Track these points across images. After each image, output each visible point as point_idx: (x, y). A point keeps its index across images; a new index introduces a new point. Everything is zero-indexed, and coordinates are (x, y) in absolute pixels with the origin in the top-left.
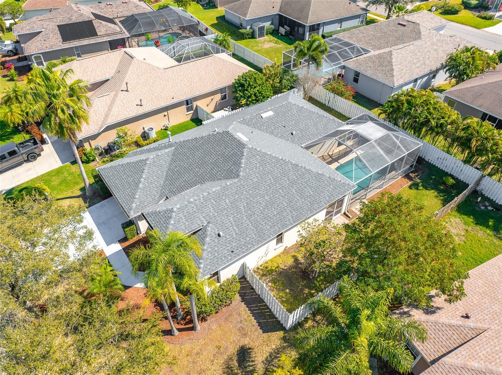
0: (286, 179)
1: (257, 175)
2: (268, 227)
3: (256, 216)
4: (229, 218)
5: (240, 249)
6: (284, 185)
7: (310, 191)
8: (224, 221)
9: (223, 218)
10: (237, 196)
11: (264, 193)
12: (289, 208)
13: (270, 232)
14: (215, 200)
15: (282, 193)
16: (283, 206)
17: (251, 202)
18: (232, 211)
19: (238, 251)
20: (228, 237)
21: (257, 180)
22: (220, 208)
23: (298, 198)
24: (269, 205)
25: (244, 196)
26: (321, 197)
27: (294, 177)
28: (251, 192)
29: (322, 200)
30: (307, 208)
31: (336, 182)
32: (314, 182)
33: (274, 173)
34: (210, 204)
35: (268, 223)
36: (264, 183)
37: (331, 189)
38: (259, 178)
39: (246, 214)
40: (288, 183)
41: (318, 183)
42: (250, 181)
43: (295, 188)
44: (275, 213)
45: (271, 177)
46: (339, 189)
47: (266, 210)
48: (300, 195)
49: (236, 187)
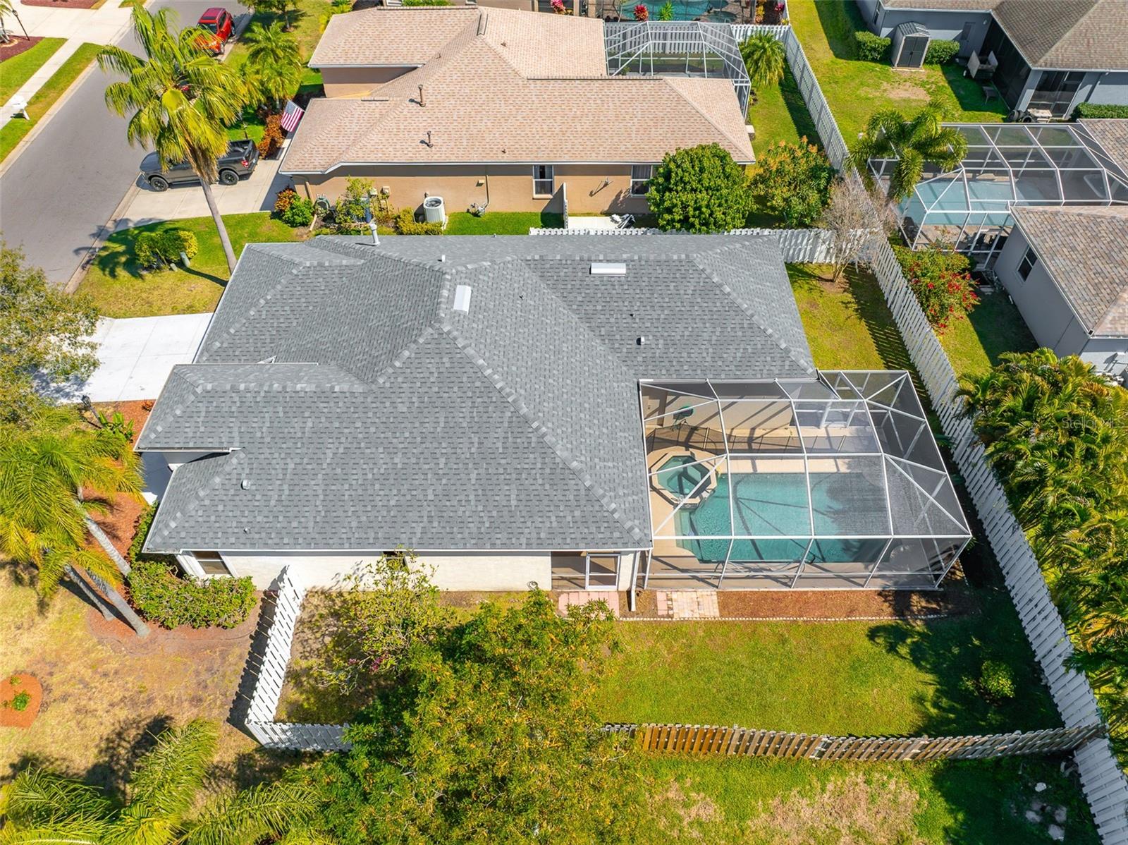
0: (476, 440)
1: (414, 399)
2: (354, 524)
3: (347, 487)
4: (289, 461)
5: (263, 535)
6: (459, 451)
7: (513, 497)
8: (274, 461)
9: (276, 455)
10: (337, 425)
11: (402, 446)
12: (432, 508)
13: (350, 535)
14: (287, 410)
15: (441, 466)
16: (421, 497)
17: (358, 451)
18: (305, 450)
19: (257, 536)
20: (258, 497)
21: (405, 410)
22: (286, 430)
23: (472, 497)
24: (392, 476)
25: (352, 430)
26: (529, 524)
27: (499, 445)
28: (373, 430)
29: (527, 531)
30: (474, 530)
31: (597, 508)
32: (540, 481)
33: (456, 414)
34: (271, 414)
35: (360, 513)
36: (417, 424)
37: (569, 519)
38: (413, 409)
39: (328, 471)
40: (473, 450)
41: (547, 487)
42: (388, 404)
43: (482, 471)
44: (392, 503)
45: (442, 420)
46: (593, 529)
47: (377, 486)
48: (480, 492)
49: (348, 405)
